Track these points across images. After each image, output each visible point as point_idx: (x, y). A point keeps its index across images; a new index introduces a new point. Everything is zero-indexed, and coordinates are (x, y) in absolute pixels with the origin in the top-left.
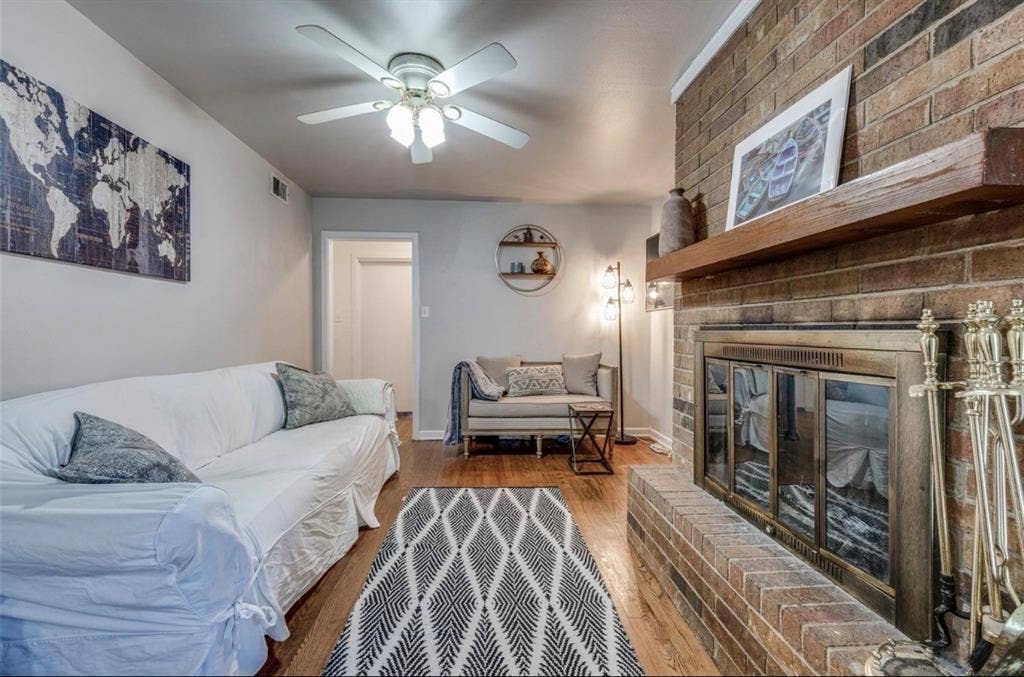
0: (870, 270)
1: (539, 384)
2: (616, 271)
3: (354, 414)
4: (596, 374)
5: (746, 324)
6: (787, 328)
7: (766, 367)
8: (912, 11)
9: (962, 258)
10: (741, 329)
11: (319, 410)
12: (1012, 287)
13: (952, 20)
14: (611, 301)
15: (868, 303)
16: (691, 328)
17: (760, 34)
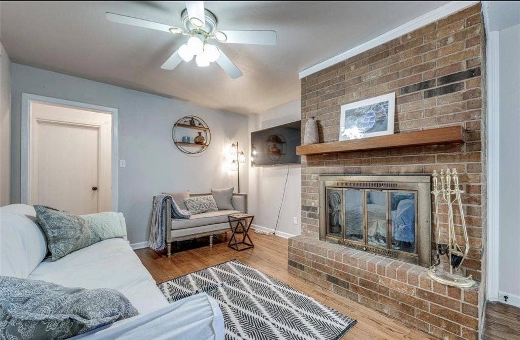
0: (404, 157)
1: (205, 206)
2: (236, 146)
3: (101, 240)
4: (231, 199)
5: (346, 173)
6: (369, 175)
7: (361, 190)
8: (417, 83)
9: (434, 156)
10: (344, 175)
11: (80, 241)
12: (448, 165)
13: (429, 91)
14: (234, 161)
15: (403, 168)
16: (313, 175)
17: (352, 68)
